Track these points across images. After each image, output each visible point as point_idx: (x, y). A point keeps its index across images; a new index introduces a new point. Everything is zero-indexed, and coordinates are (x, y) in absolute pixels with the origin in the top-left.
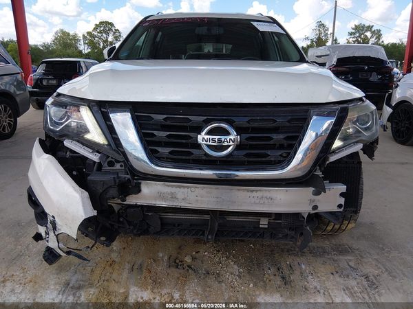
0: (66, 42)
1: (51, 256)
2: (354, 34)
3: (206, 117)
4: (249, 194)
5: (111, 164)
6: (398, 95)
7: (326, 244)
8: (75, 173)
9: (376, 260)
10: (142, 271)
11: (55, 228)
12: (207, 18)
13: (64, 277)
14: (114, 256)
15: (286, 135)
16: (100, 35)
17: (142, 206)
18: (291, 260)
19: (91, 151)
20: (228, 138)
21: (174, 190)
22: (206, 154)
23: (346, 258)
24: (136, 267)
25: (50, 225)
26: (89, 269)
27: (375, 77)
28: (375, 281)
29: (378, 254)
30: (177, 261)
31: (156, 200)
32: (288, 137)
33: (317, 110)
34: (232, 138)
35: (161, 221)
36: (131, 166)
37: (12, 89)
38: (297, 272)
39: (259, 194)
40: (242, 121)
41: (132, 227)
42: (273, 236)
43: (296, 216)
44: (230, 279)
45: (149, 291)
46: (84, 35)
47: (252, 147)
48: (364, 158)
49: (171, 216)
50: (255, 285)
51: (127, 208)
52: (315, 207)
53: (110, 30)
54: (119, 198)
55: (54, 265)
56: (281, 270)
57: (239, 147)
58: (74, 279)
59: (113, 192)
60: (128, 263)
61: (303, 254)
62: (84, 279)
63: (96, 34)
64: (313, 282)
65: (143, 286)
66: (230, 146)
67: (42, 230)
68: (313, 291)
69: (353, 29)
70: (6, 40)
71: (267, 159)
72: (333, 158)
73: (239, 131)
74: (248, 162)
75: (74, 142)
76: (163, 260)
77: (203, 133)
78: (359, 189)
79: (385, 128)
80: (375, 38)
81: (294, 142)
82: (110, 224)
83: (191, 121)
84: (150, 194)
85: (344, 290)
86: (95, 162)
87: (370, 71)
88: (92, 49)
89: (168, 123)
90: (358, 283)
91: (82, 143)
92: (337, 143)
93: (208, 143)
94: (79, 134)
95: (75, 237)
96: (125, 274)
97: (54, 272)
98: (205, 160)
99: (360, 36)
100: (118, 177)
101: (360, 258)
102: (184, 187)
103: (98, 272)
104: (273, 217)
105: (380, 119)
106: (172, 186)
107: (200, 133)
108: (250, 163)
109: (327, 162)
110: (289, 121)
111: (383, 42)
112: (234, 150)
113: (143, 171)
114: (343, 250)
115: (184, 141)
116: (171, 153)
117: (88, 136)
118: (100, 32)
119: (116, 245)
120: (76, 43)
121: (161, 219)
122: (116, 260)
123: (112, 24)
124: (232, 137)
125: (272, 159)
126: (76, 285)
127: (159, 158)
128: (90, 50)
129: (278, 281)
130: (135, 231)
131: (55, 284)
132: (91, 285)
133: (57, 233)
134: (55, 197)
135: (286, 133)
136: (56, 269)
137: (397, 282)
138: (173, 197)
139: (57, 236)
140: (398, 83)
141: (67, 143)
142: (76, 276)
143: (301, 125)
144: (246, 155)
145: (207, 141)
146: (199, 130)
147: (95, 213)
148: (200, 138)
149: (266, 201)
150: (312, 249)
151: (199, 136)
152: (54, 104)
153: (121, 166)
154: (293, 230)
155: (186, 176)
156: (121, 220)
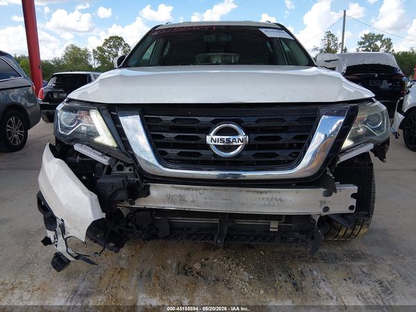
0: (77, 56)
1: (59, 262)
2: (364, 43)
3: (214, 118)
4: (259, 195)
5: (120, 168)
6: (409, 101)
7: (338, 250)
8: (84, 178)
9: (390, 265)
10: (150, 278)
11: (63, 232)
12: (215, 26)
13: (73, 284)
14: (123, 263)
15: (295, 134)
16: (110, 49)
17: (151, 210)
18: (302, 267)
19: (101, 154)
20: (236, 138)
21: (182, 192)
22: (215, 155)
23: (359, 264)
24: (144, 274)
25: (58, 229)
26: (98, 276)
27: (385, 85)
28: (389, 287)
29: (392, 260)
30: (186, 268)
31: (164, 203)
32: (296, 136)
33: (326, 109)
34: (241, 139)
35: (170, 225)
36: (140, 168)
37: (24, 102)
38: (309, 279)
39: (269, 196)
40: (250, 121)
41: (140, 232)
42: (283, 240)
43: (307, 218)
44: (240, 286)
45: (158, 298)
46: (94, 50)
47: (261, 147)
48: (375, 160)
49: (180, 220)
50: (266, 291)
51: (136, 212)
52: (326, 209)
53: (120, 44)
54: (128, 201)
55: (62, 272)
56: (292, 277)
57: (247, 147)
58: (82, 287)
59: (122, 194)
60: (137, 270)
61: (315, 260)
62: (92, 286)
63: (106, 48)
64: (325, 288)
65: (152, 293)
66: (238, 146)
67: (51, 234)
68: (325, 297)
69: (363, 39)
70: (18, 56)
71: (277, 159)
72: (343, 158)
73: (248, 131)
74: (258, 162)
75: (84, 146)
76: (171, 267)
77: (212, 134)
78: (370, 192)
79: (396, 135)
80: (385, 47)
81: (303, 142)
82: (119, 229)
83: (199, 121)
84: (159, 197)
85: (358, 296)
86: (104, 165)
87: (381, 79)
88: (103, 63)
89: (177, 124)
90: (371, 289)
91: (91, 147)
92: (347, 143)
93: (217, 143)
94: (88, 138)
95: (84, 240)
96: (134, 281)
97: (62, 279)
98: (214, 161)
99: (369, 46)
100: (127, 180)
101: (373, 264)
102: (193, 189)
103: (106, 279)
104: (284, 220)
105: (391, 126)
106: (181, 189)
107: (208, 134)
108: (259, 163)
109: (338, 163)
110: (297, 121)
111: (393, 51)
112: (243, 150)
113: (152, 173)
114: (355, 256)
115: (192, 142)
116: (179, 154)
117: (97, 140)
118: (110, 47)
119: (124, 252)
120: (87, 58)
121: (170, 223)
122: (124, 267)
123: (121, 39)
124: (241, 137)
125: (282, 159)
126: (85, 292)
127: (167, 160)
128: (100, 65)
129: (290, 287)
130: (143, 236)
131: (63, 291)
132: (100, 292)
133: (65, 237)
134: (64, 201)
135: (294, 132)
136: (65, 277)
137: (411, 287)
138: (182, 199)
139: (65, 240)
140: (410, 89)
141: (77, 147)
142: (84, 284)
143: (310, 124)
144: (255, 155)
145: (215, 142)
146: (207, 131)
147: (104, 215)
148: (208, 138)
149: (276, 203)
150: (324, 256)
151: (208, 137)
152: (64, 109)
153: (130, 170)
154: (304, 233)
155: (195, 177)
156: (130, 225)
